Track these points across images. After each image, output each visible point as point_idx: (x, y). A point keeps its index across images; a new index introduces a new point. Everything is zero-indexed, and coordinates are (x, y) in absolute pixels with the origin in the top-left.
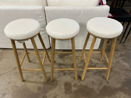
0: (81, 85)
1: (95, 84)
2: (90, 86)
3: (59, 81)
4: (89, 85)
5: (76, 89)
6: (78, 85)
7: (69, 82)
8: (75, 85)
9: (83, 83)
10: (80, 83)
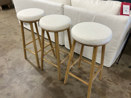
0: (60, 87)
1: (72, 94)
2: (66, 93)
3: (47, 72)
4: (66, 91)
5: (52, 87)
6: (57, 85)
7: (52, 78)
8: (54, 84)
9: (63, 87)
10: (61, 85)
